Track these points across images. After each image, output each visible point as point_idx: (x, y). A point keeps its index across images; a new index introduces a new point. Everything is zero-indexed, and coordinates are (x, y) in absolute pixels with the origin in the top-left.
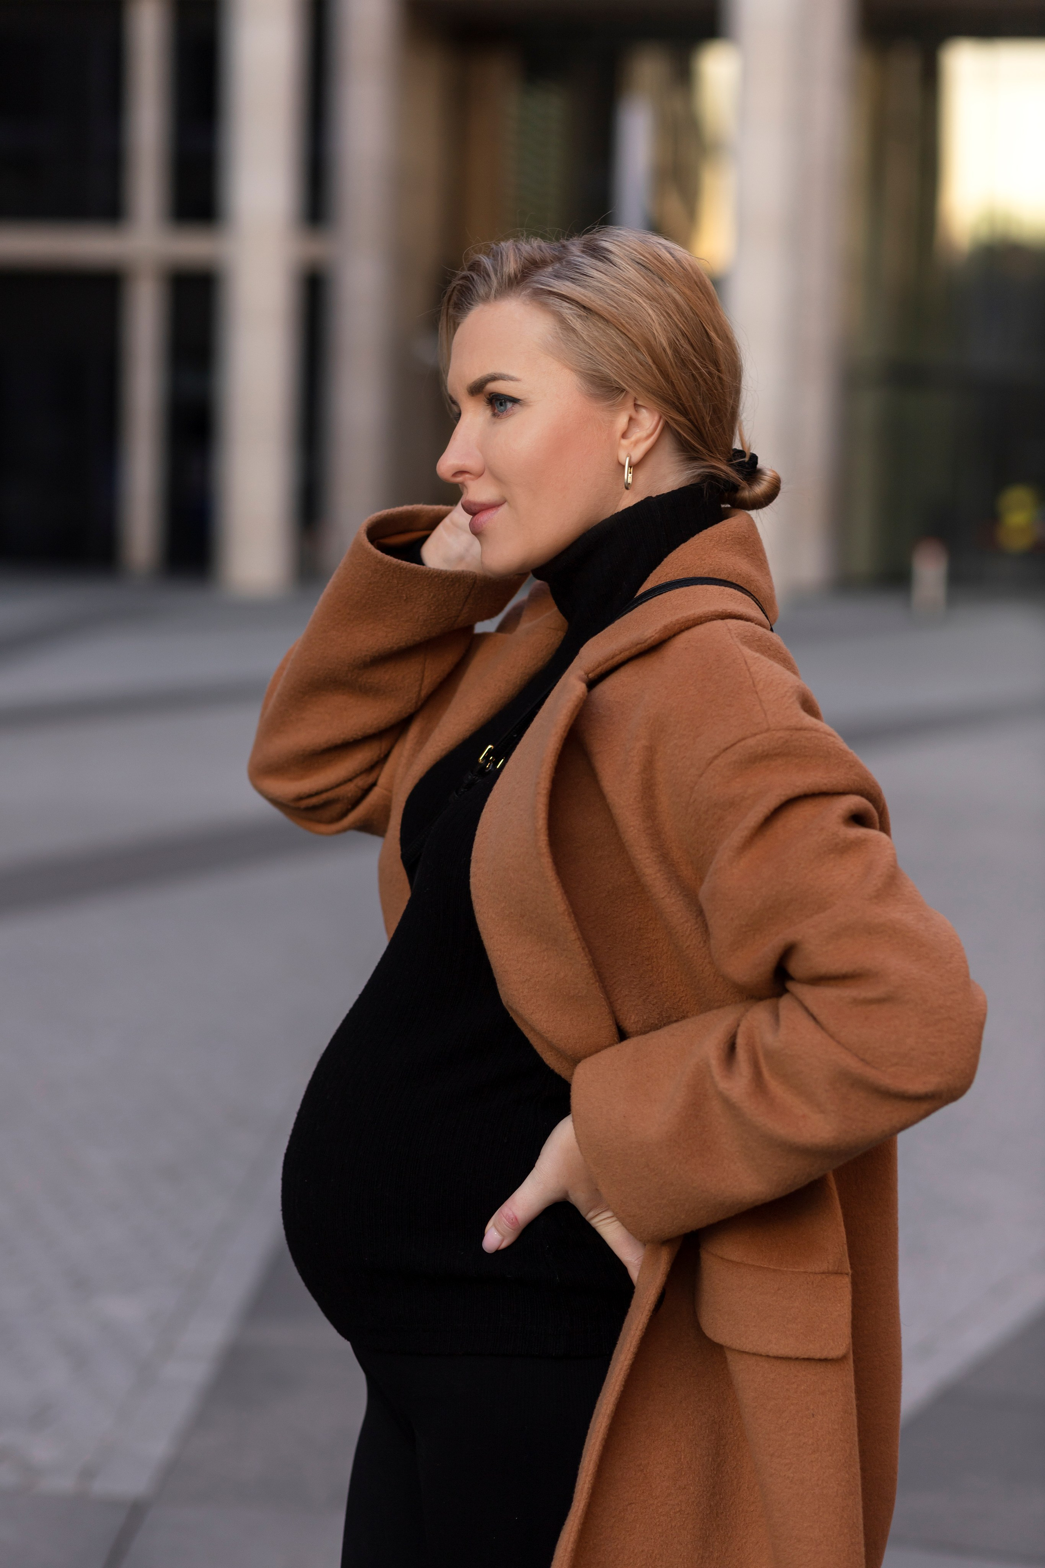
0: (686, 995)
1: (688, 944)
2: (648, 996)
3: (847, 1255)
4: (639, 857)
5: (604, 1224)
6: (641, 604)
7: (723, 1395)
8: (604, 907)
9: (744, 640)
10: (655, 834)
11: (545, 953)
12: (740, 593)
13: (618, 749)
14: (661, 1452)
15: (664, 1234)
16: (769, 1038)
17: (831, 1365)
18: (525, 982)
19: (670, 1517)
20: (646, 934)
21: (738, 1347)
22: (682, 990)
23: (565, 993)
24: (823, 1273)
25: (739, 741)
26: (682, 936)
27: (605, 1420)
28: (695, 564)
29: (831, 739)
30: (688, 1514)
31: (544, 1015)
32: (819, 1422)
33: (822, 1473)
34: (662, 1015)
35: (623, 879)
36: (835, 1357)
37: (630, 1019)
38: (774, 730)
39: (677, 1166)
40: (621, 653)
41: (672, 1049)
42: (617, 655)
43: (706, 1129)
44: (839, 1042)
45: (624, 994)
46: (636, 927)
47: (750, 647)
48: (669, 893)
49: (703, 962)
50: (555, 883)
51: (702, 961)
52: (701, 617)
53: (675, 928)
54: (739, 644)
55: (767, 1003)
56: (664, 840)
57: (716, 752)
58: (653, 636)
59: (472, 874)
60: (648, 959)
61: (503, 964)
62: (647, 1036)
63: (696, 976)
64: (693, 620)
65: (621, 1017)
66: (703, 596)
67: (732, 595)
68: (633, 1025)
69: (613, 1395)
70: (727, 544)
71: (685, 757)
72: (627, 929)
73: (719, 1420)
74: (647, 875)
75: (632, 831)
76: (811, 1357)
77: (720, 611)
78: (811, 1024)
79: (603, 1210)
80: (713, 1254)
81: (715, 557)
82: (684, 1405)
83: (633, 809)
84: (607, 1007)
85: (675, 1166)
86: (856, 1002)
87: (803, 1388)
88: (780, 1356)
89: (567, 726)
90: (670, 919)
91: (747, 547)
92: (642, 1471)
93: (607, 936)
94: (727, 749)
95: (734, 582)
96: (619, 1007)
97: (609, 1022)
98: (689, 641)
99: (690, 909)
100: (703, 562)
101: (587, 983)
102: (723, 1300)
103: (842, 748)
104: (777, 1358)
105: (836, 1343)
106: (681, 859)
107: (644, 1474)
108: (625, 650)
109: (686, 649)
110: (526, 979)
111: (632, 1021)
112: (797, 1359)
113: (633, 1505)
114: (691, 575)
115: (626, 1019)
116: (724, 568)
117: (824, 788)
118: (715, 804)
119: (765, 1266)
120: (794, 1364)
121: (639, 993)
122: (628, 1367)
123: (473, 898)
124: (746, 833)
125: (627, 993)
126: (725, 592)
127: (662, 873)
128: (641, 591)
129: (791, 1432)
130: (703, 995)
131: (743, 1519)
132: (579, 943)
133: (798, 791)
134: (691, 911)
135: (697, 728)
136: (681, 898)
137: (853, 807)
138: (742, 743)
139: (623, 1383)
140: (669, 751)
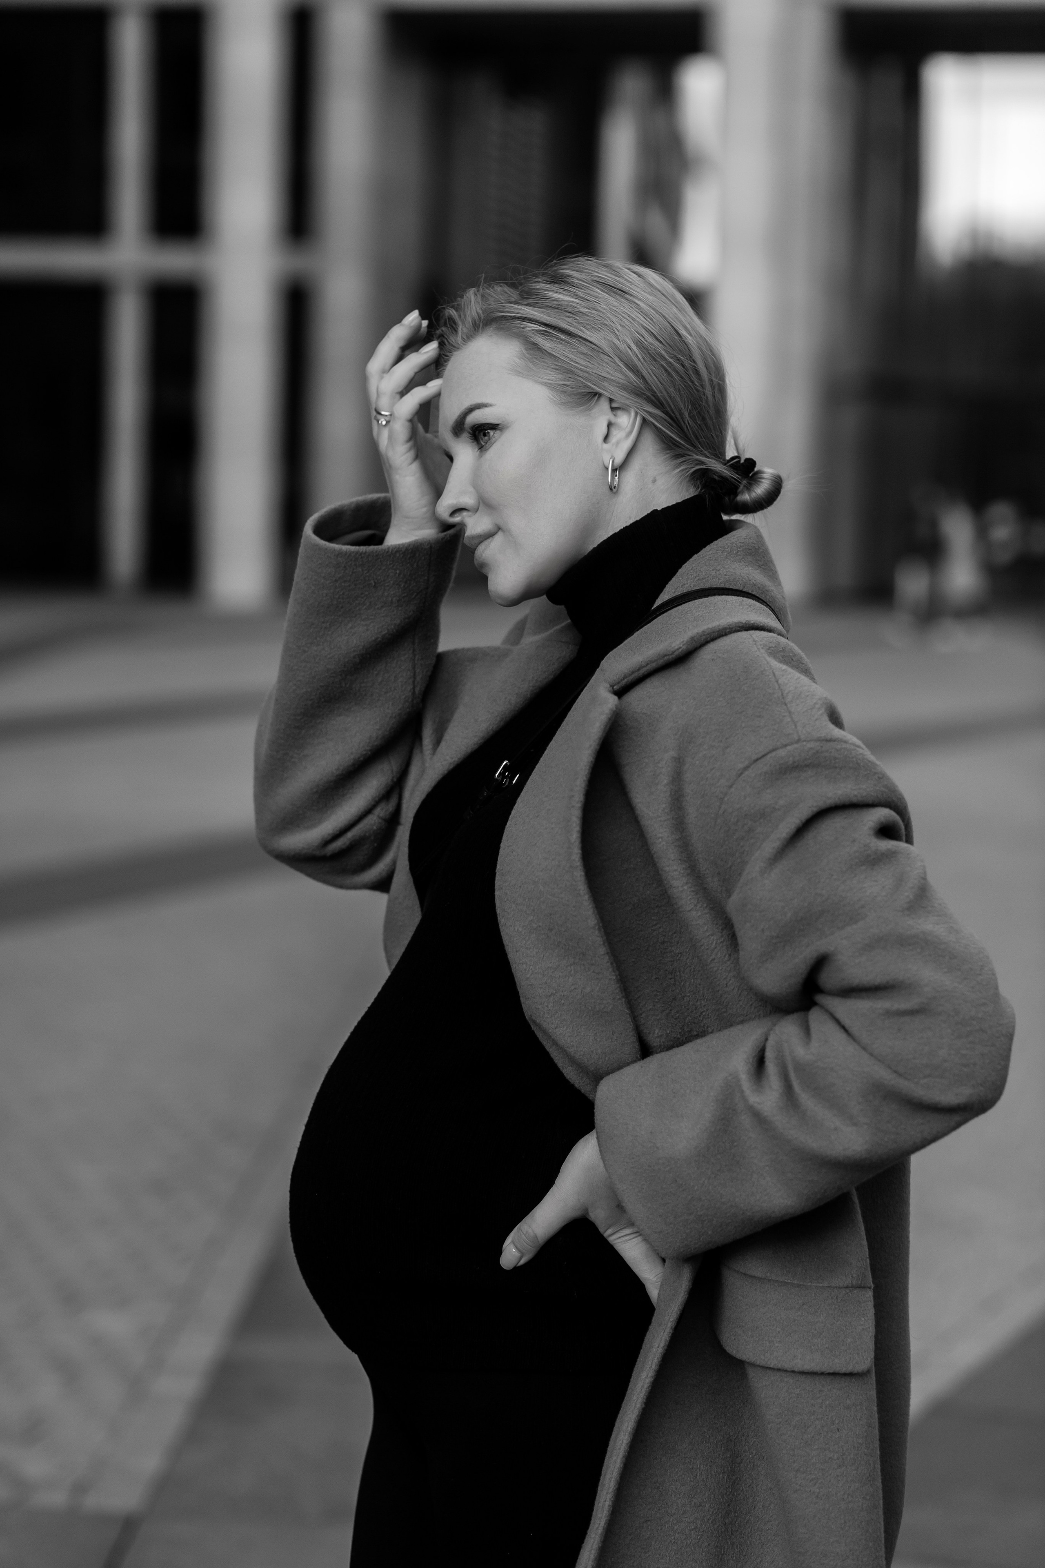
0: (707, 1010)
1: (713, 957)
2: (671, 1010)
3: (869, 1269)
4: (667, 869)
5: (623, 1241)
6: (660, 615)
7: (738, 1413)
8: (630, 921)
9: (770, 651)
10: (685, 846)
11: (572, 967)
12: (758, 604)
13: (647, 761)
14: (677, 1470)
15: (689, 1250)
16: (800, 1051)
17: (855, 1379)
18: (550, 996)
19: (686, 1535)
20: (670, 948)
21: (763, 1363)
22: (704, 1004)
23: (590, 1008)
24: (847, 1287)
25: (770, 752)
26: (707, 949)
27: (626, 1437)
28: (710, 575)
29: (860, 751)
30: (703, 1531)
31: (568, 1030)
32: (844, 1437)
33: (848, 1487)
34: (684, 1029)
35: (648, 892)
36: (860, 1371)
37: (654, 1033)
38: (805, 741)
39: (706, 1181)
40: (647, 664)
41: (697, 1065)
42: (643, 667)
43: (735, 1144)
44: (871, 1055)
45: (649, 1009)
46: (660, 941)
47: (775, 658)
48: (696, 906)
49: (727, 976)
50: (587, 897)
51: (727, 974)
52: (725, 629)
53: (700, 941)
54: (766, 655)
55: (795, 1017)
56: (691, 852)
57: (747, 763)
58: (681, 648)
59: (496, 887)
60: (671, 973)
61: (528, 978)
62: (671, 1052)
63: (719, 991)
64: (718, 631)
65: (644, 1031)
66: (724, 607)
67: (751, 605)
68: (657, 1039)
69: (635, 1412)
70: (739, 555)
71: (714, 768)
72: (652, 943)
73: (734, 1438)
74: (674, 887)
75: (660, 843)
76: (836, 1372)
77: (744, 622)
78: (843, 1036)
79: (622, 1227)
80: (735, 1270)
81: (729, 568)
82: (700, 1422)
83: (661, 821)
84: (632, 1023)
85: (704, 1182)
86: (888, 1013)
87: (828, 1403)
88: (805, 1371)
89: (600, 738)
90: (696, 932)
91: (758, 558)
92: (658, 1488)
93: (632, 950)
94: (757, 760)
95: (750, 592)
96: (643, 1021)
97: (632, 1038)
98: (715, 653)
99: (715, 922)
100: (718, 573)
101: (614, 999)
102: (746, 1316)
103: (870, 759)
104: (803, 1373)
105: (861, 1357)
106: (707, 870)
107: (660, 1491)
108: (652, 662)
109: (713, 660)
110: (552, 993)
111: (656, 1036)
112: (822, 1374)
113: (649, 1523)
114: (707, 586)
115: (650, 1033)
116: (739, 579)
117: (855, 800)
118: (745, 815)
119: (789, 1281)
120: (819, 1379)
121: (663, 1007)
122: (649, 1384)
123: (498, 911)
124: (777, 844)
125: (651, 1007)
126: (744, 603)
127: (689, 885)
128: (659, 602)
129: (816, 1447)
130: (724, 1010)
131: (758, 1537)
132: (608, 958)
133: (830, 802)
134: (717, 924)
135: (727, 739)
136: (706, 911)
137: (883, 819)
138: (773, 754)
139: (645, 1401)
140: (697, 762)
